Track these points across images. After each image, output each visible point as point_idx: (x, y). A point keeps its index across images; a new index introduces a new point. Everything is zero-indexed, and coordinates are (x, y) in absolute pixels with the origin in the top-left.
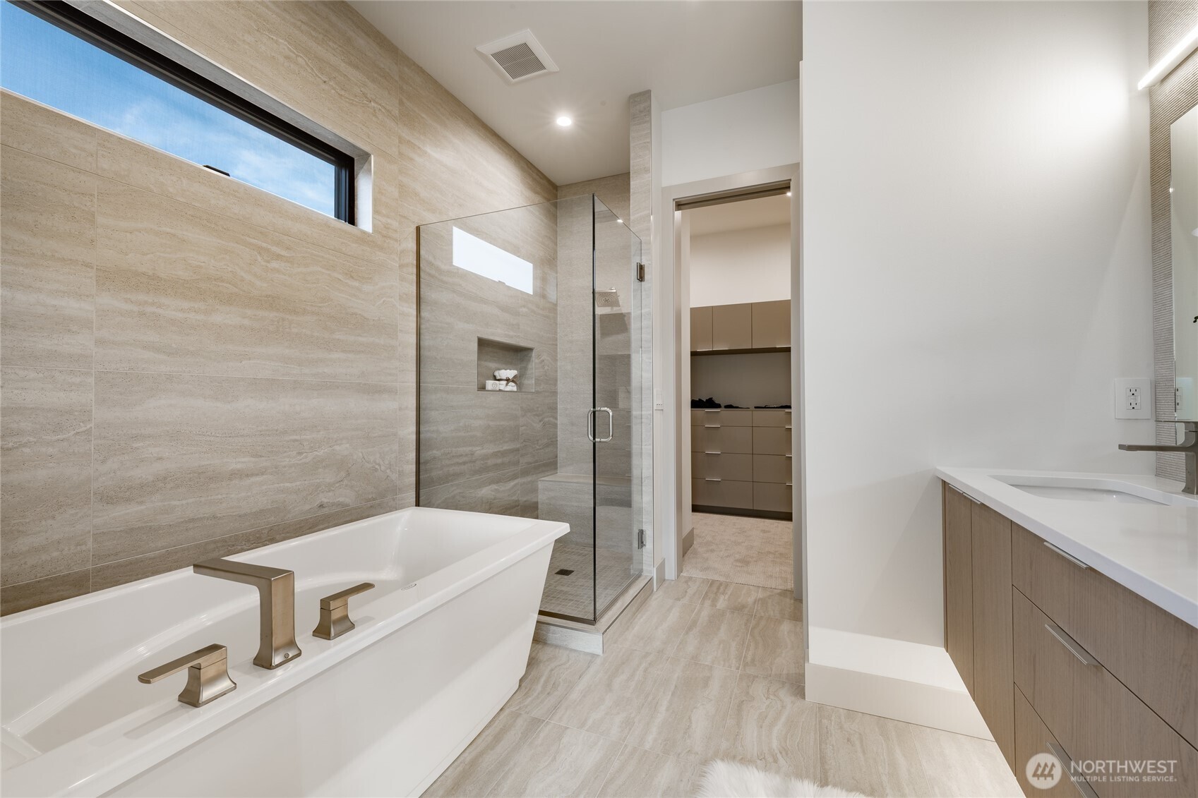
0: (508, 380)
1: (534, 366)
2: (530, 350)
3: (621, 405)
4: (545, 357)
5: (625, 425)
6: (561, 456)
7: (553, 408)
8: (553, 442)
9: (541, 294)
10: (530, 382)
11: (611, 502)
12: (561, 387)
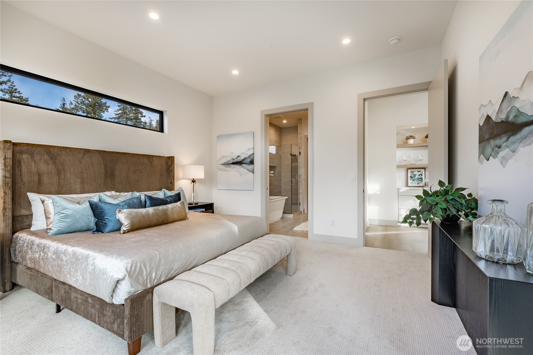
0: (272, 174)
1: (277, 170)
2: (276, 167)
3: (297, 179)
4: (279, 168)
5: (297, 183)
6: (282, 191)
7: (281, 180)
8: (281, 187)
9: (277, 153)
10: (276, 174)
11: (294, 204)
12: (282, 174)
